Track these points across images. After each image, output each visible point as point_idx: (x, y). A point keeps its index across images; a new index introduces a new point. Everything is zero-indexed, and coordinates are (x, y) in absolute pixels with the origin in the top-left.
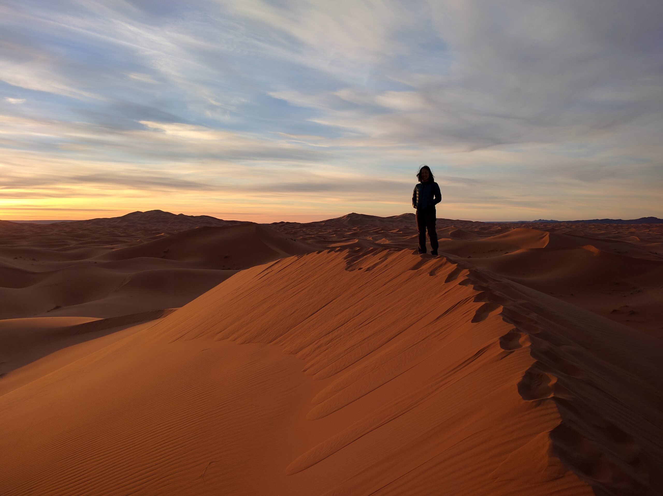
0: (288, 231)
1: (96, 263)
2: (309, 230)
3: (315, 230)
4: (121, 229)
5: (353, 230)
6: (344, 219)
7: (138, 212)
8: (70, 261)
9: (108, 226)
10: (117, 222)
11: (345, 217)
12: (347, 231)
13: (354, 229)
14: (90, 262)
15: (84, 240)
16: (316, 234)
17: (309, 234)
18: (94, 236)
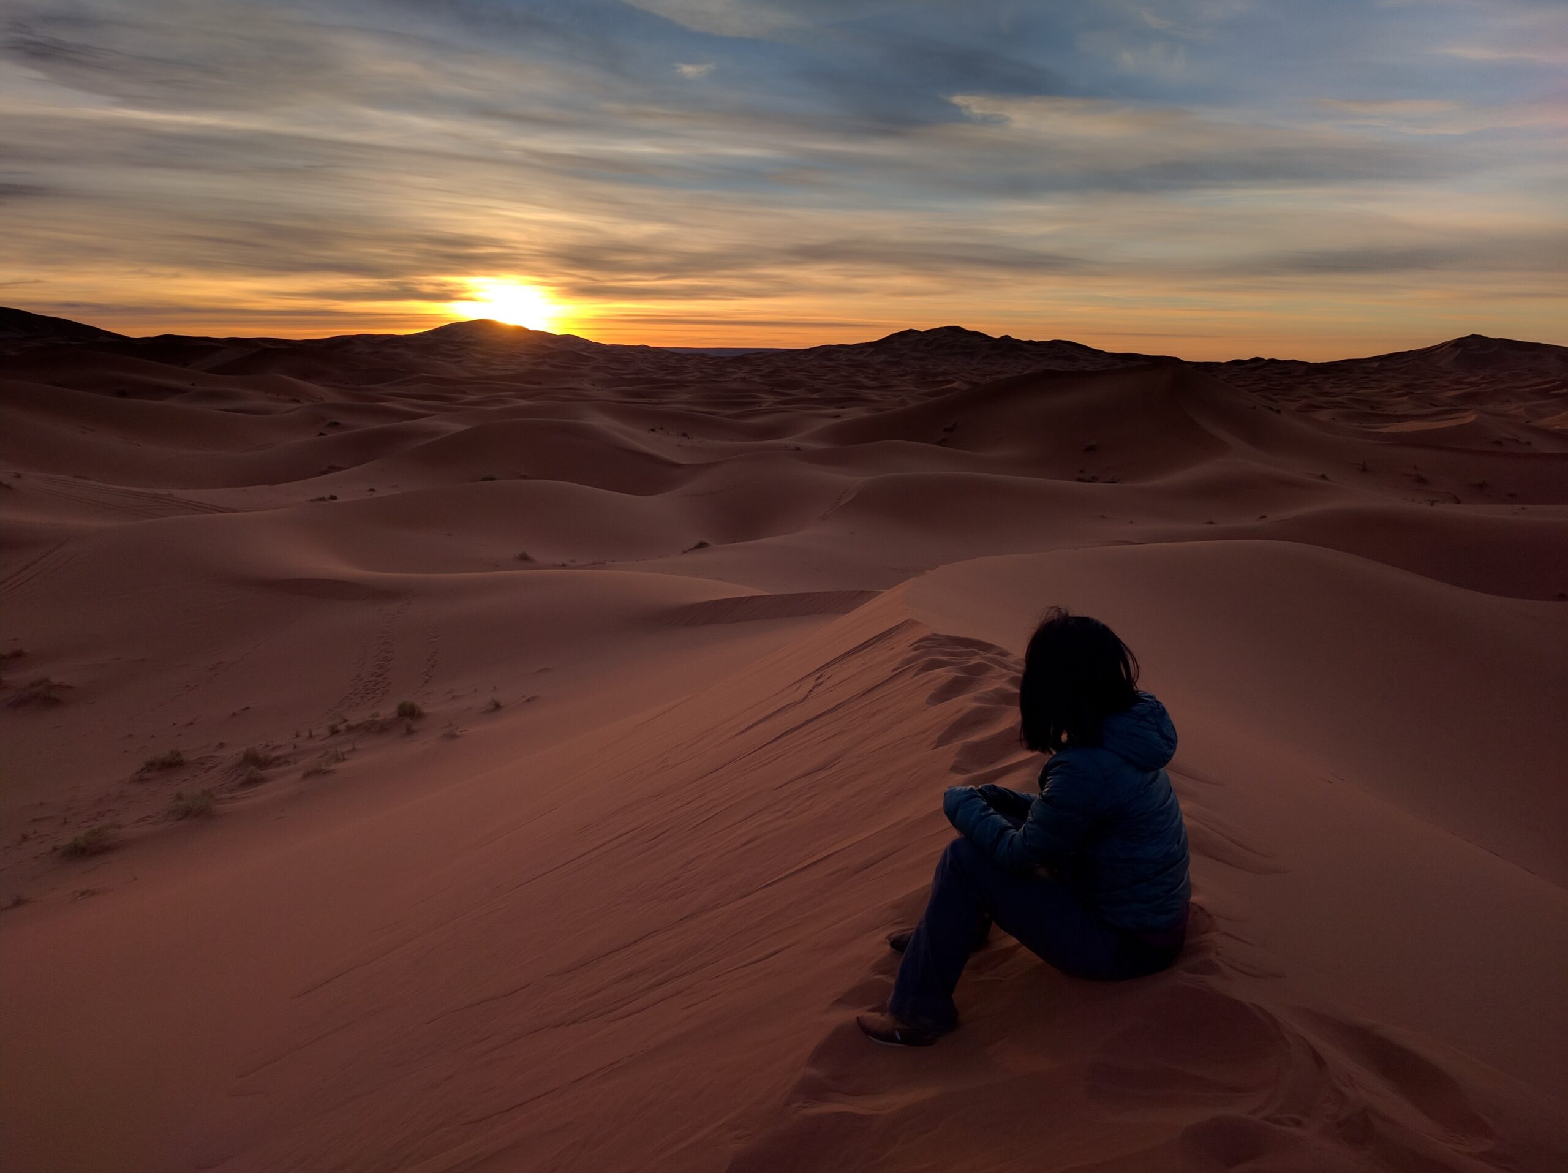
0: (1272, 383)
1: (798, 449)
2: (1331, 380)
3: (1349, 383)
4: (871, 371)
5: (1467, 383)
6: (1443, 351)
7: (911, 331)
8: (749, 443)
9: (847, 363)
10: (867, 354)
11: (1448, 346)
12: (1447, 386)
13: (1468, 380)
14: (786, 447)
15: (791, 395)
16: (1348, 393)
17: (1326, 394)
18: (813, 386)
